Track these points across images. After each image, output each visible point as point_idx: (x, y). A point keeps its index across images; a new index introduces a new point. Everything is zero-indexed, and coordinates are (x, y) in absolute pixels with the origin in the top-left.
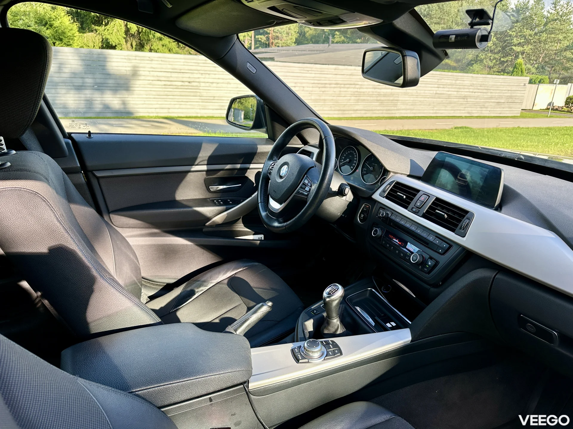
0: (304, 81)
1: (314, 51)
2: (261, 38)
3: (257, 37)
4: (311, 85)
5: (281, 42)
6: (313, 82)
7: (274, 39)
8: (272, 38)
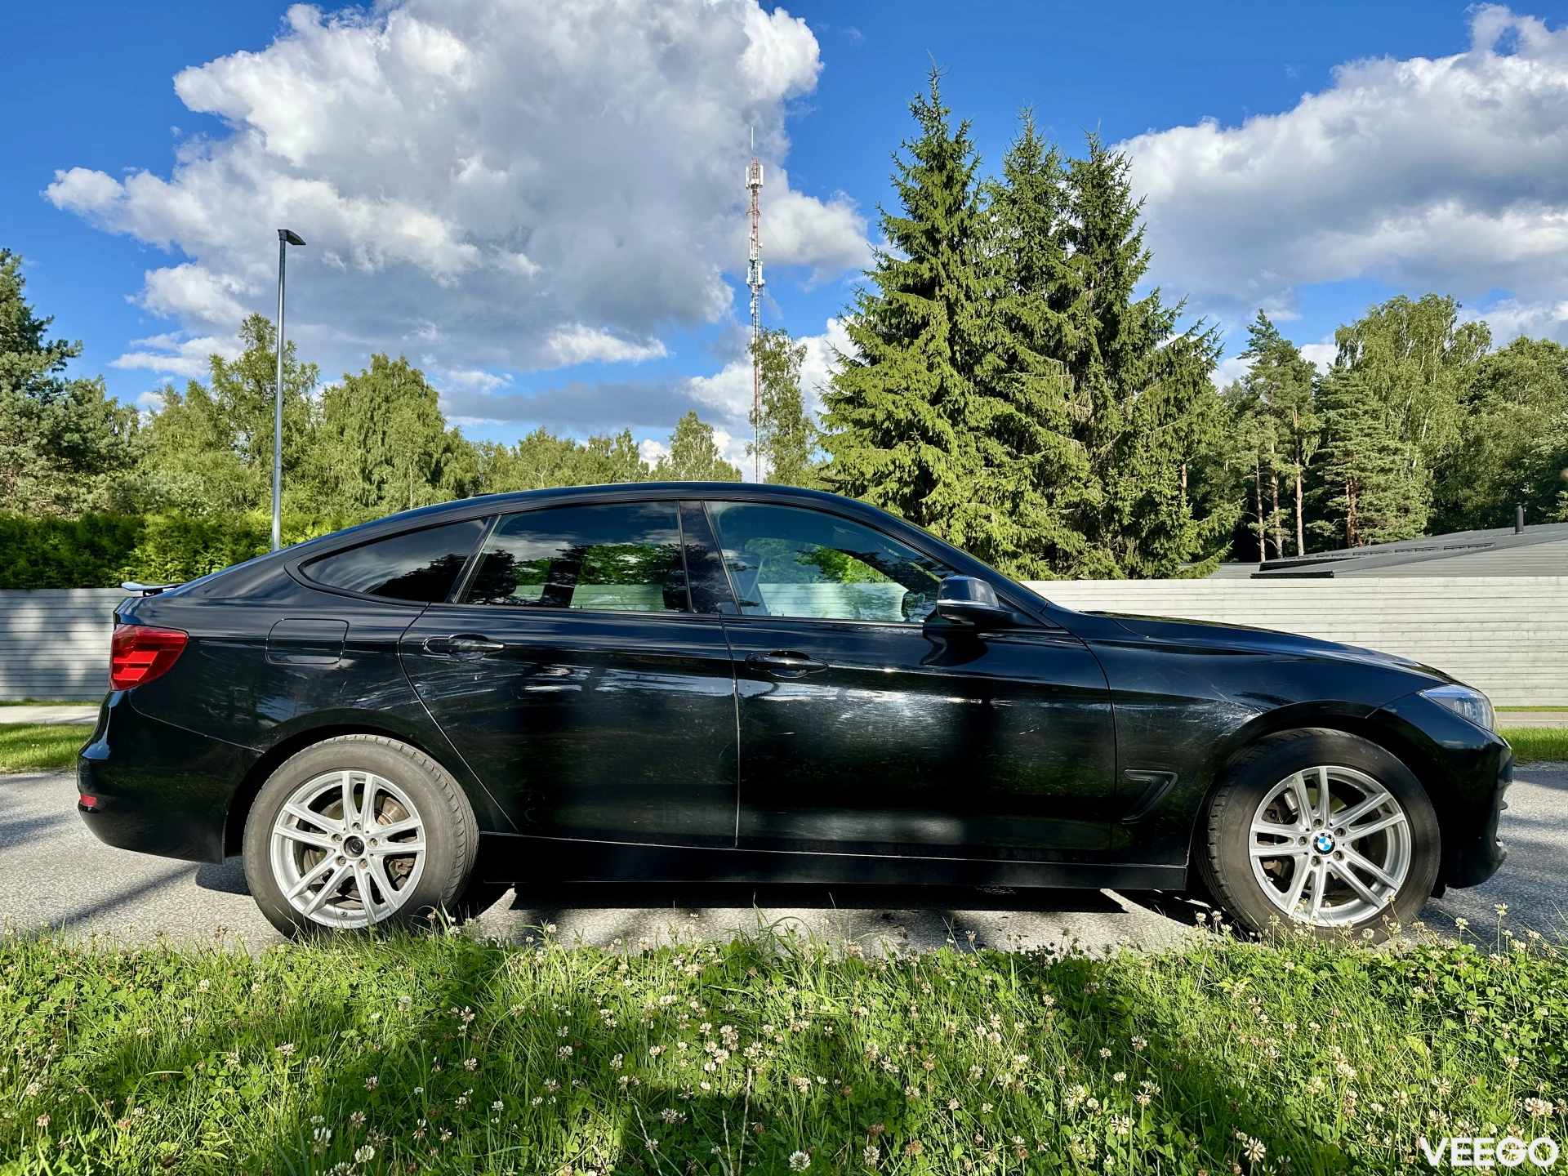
0: (1352, 618)
1: (1463, 547)
2: (1320, 527)
3: (1308, 525)
4: (1377, 628)
5: (1381, 532)
6: (1381, 618)
7: (1361, 526)
8: (1355, 525)
